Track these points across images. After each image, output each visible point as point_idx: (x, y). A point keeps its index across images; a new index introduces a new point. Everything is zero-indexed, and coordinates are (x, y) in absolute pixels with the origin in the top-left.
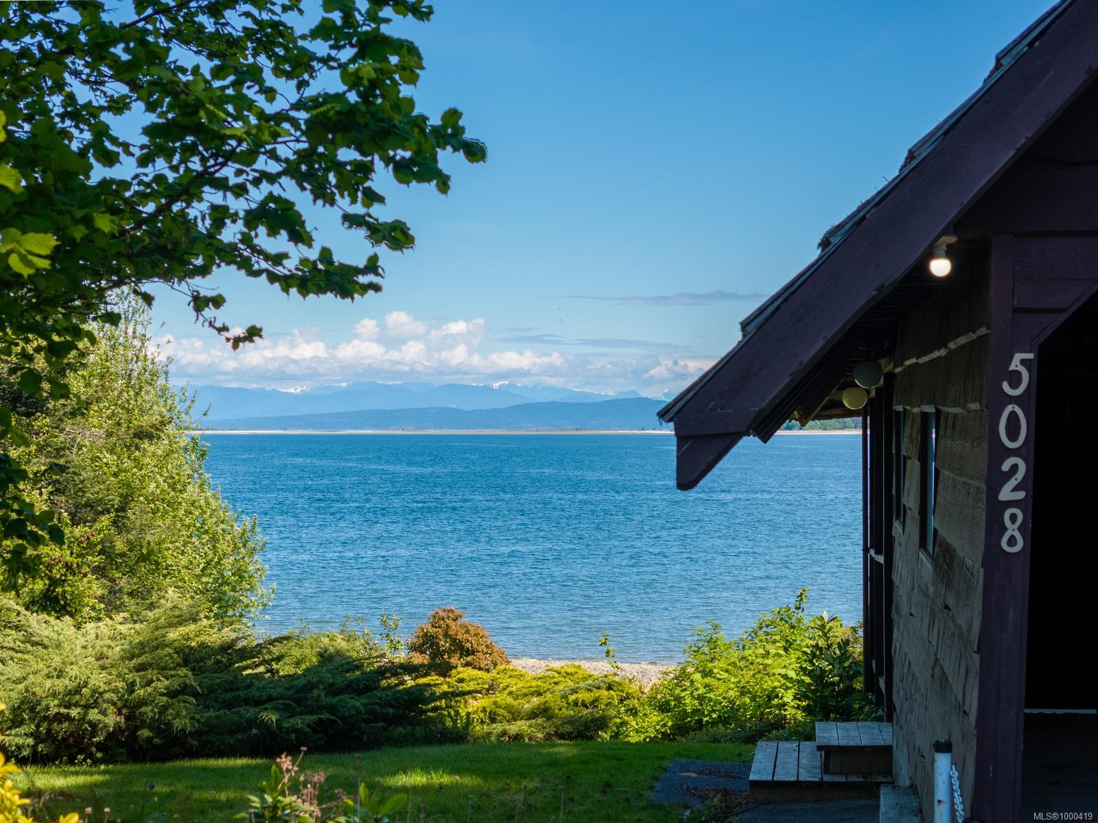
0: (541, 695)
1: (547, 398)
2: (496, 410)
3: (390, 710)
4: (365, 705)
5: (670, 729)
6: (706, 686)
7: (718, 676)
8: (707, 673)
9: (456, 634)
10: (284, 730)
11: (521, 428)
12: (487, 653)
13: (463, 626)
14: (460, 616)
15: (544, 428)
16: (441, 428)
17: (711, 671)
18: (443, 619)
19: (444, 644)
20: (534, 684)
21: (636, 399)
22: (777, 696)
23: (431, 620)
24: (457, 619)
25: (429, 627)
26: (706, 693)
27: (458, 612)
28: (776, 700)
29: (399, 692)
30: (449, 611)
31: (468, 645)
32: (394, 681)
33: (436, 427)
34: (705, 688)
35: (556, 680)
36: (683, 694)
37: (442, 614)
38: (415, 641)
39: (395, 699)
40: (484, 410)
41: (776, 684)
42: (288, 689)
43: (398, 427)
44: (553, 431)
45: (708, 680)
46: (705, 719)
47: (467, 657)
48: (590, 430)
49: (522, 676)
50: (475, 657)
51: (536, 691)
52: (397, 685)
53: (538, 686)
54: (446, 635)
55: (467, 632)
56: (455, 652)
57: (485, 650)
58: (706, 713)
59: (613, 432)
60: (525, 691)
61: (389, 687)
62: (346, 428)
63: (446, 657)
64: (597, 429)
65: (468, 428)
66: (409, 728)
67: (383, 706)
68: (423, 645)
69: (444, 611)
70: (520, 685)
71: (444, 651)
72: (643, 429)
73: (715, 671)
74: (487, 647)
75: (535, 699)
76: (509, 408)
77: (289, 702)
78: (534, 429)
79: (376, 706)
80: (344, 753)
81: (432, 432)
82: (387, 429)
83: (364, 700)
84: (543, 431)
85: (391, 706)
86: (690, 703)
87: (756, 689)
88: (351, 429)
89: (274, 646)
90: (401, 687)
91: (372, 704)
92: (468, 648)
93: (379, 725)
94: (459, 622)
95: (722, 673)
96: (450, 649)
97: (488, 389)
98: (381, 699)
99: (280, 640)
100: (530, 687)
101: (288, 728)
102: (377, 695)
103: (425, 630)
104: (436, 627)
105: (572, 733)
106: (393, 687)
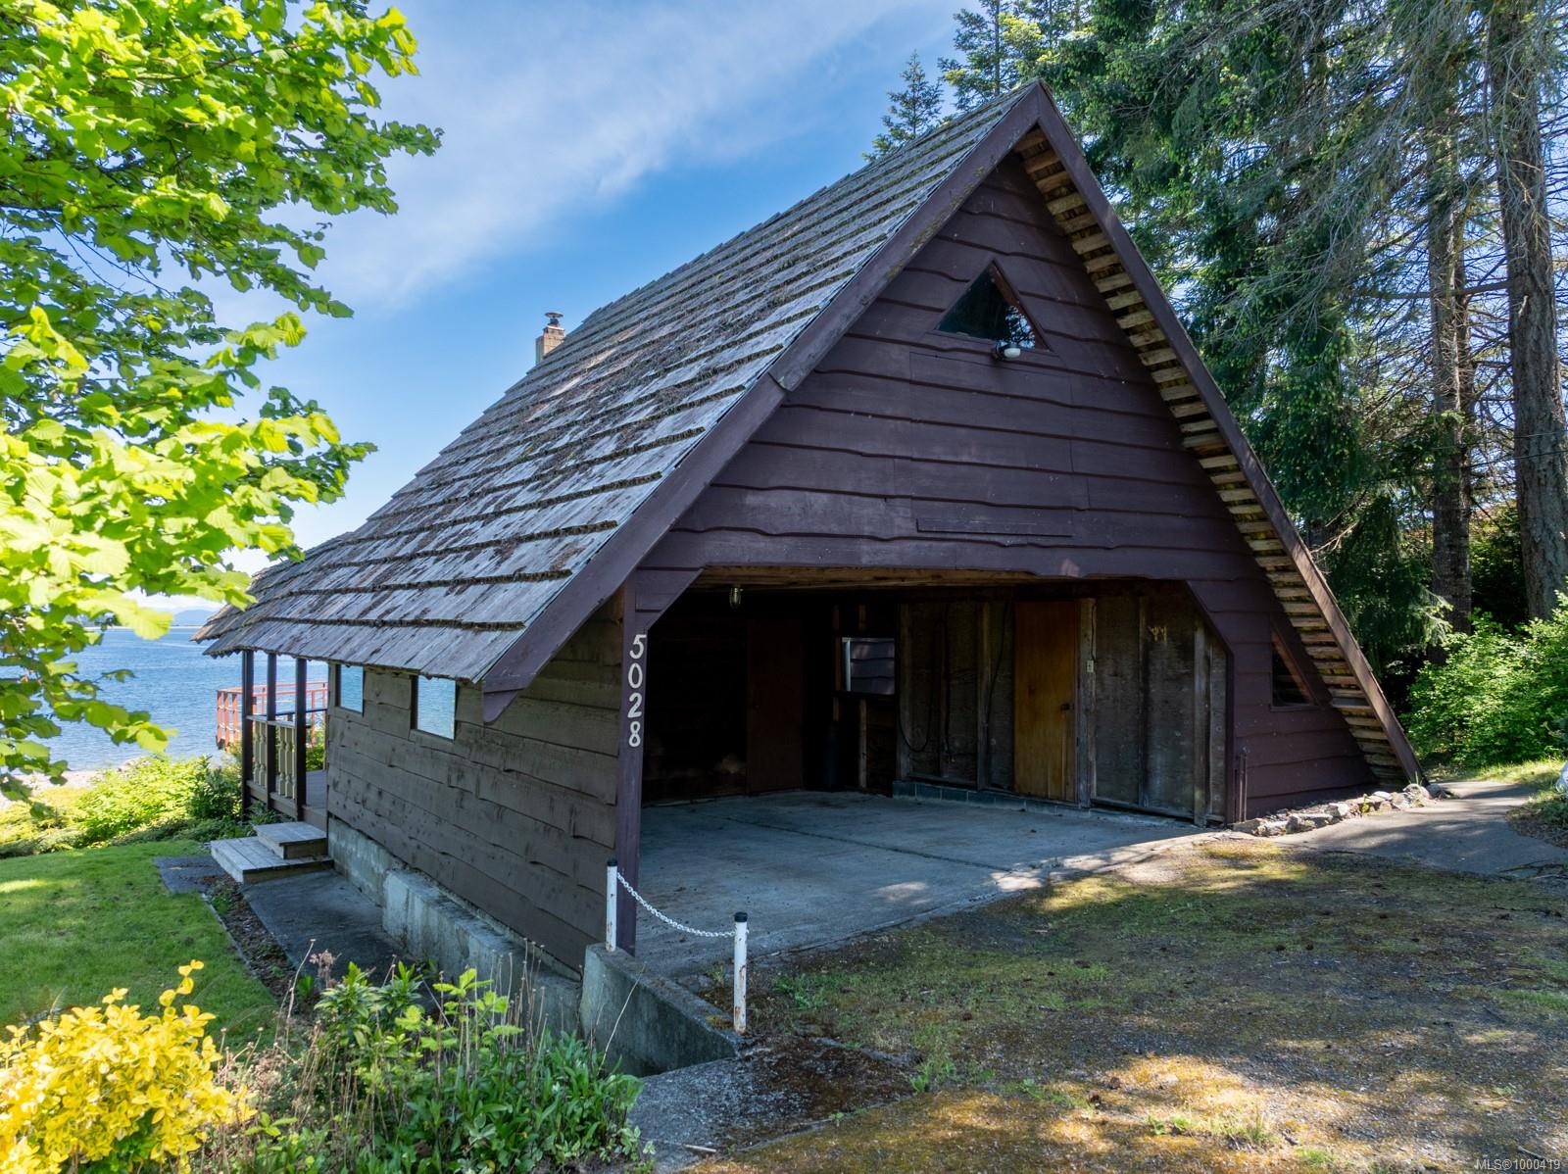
5: (87, 833)
7: (117, 796)
8: (109, 795)
17: (112, 794)
26: (111, 808)
28: (163, 808)
34: (110, 804)
36: (95, 810)
41: (162, 797)
46: (111, 825)
58: (113, 820)
73: (115, 793)
86: (100, 815)
87: (148, 801)
95: (120, 794)
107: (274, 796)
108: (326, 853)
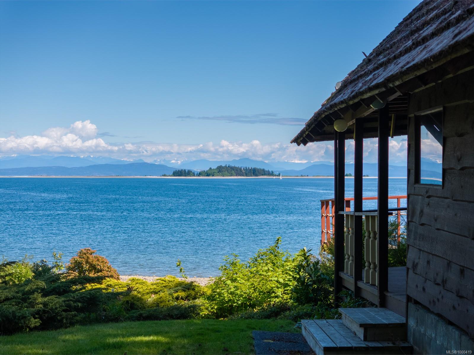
0: (157, 293)
1: (103, 162)
2: (82, 168)
3: (80, 304)
4: (64, 301)
5: (216, 310)
6: (235, 287)
7: (240, 282)
8: (234, 280)
9: (92, 262)
10: (17, 318)
11: (93, 176)
12: (108, 271)
13: (96, 257)
14: (93, 252)
15: (103, 175)
16: (58, 175)
17: (236, 279)
18: (85, 254)
19: (86, 267)
20: (152, 287)
21: (142, 163)
22: (273, 292)
23: (79, 255)
24: (92, 254)
25: (78, 258)
26: (235, 291)
27: (92, 250)
28: (273, 294)
29: (83, 293)
30: (88, 250)
31: (99, 267)
32: (79, 287)
33: (55, 175)
34: (234, 288)
35: (164, 285)
36: (223, 291)
37: (84, 251)
38: (70, 265)
39: (81, 298)
40: (76, 167)
41: (274, 285)
42: (17, 292)
43: (39, 175)
44: (106, 176)
45: (235, 284)
46: (234, 305)
47: (98, 273)
48: (123, 176)
49: (143, 283)
50: (102, 273)
51: (153, 291)
52: (81, 289)
53: (155, 289)
54: (87, 262)
55: (98, 260)
56: (91, 271)
57: (107, 269)
58: (235, 301)
59: (132, 177)
60: (147, 291)
61: (76, 290)
62: (16, 175)
63: (87, 273)
64: (126, 176)
65: (69, 175)
66: (87, 314)
67: (75, 302)
68: (74, 267)
69: (85, 250)
70: (145, 288)
71: (85, 270)
72: (146, 176)
73: (238, 279)
74: (108, 268)
75: (153, 296)
76: (87, 167)
77: (20, 300)
78: (98, 176)
79: (71, 302)
80: (52, 330)
81: (54, 177)
82: (34, 176)
83: (63, 299)
84: (102, 176)
85: (79, 302)
86: (226, 296)
87: (263, 288)
88: (18, 175)
89: (6, 267)
90: (84, 290)
91: (68, 301)
92: (98, 269)
93: (73, 313)
94: (94, 255)
95: (242, 280)
96: (89, 269)
97: (78, 158)
98: (74, 297)
99: (10, 263)
100: (151, 289)
101: (19, 316)
102: (71, 295)
103: (76, 260)
104: (81, 258)
105: (177, 315)
106: (78, 291)
107: (360, 284)
108: (405, 339)
